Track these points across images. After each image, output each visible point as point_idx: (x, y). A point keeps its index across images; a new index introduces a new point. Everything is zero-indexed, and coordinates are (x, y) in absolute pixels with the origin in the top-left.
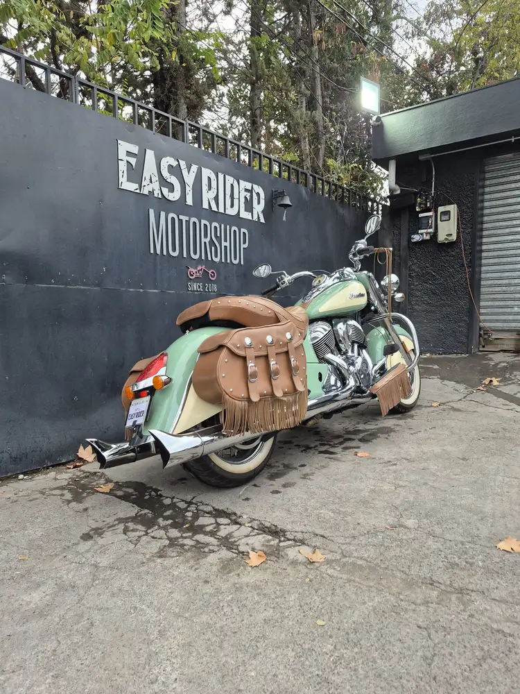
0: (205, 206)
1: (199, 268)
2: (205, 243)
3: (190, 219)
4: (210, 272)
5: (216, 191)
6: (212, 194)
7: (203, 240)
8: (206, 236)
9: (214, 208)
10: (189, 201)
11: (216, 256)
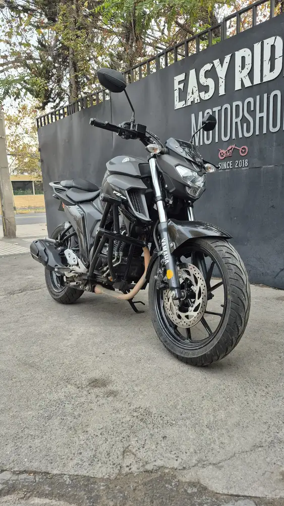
0: (238, 86)
1: (229, 149)
2: (236, 123)
3: (221, 109)
4: (240, 149)
5: (251, 65)
6: (246, 71)
7: (234, 120)
8: (237, 116)
9: (248, 83)
10: (222, 91)
11: (248, 131)
